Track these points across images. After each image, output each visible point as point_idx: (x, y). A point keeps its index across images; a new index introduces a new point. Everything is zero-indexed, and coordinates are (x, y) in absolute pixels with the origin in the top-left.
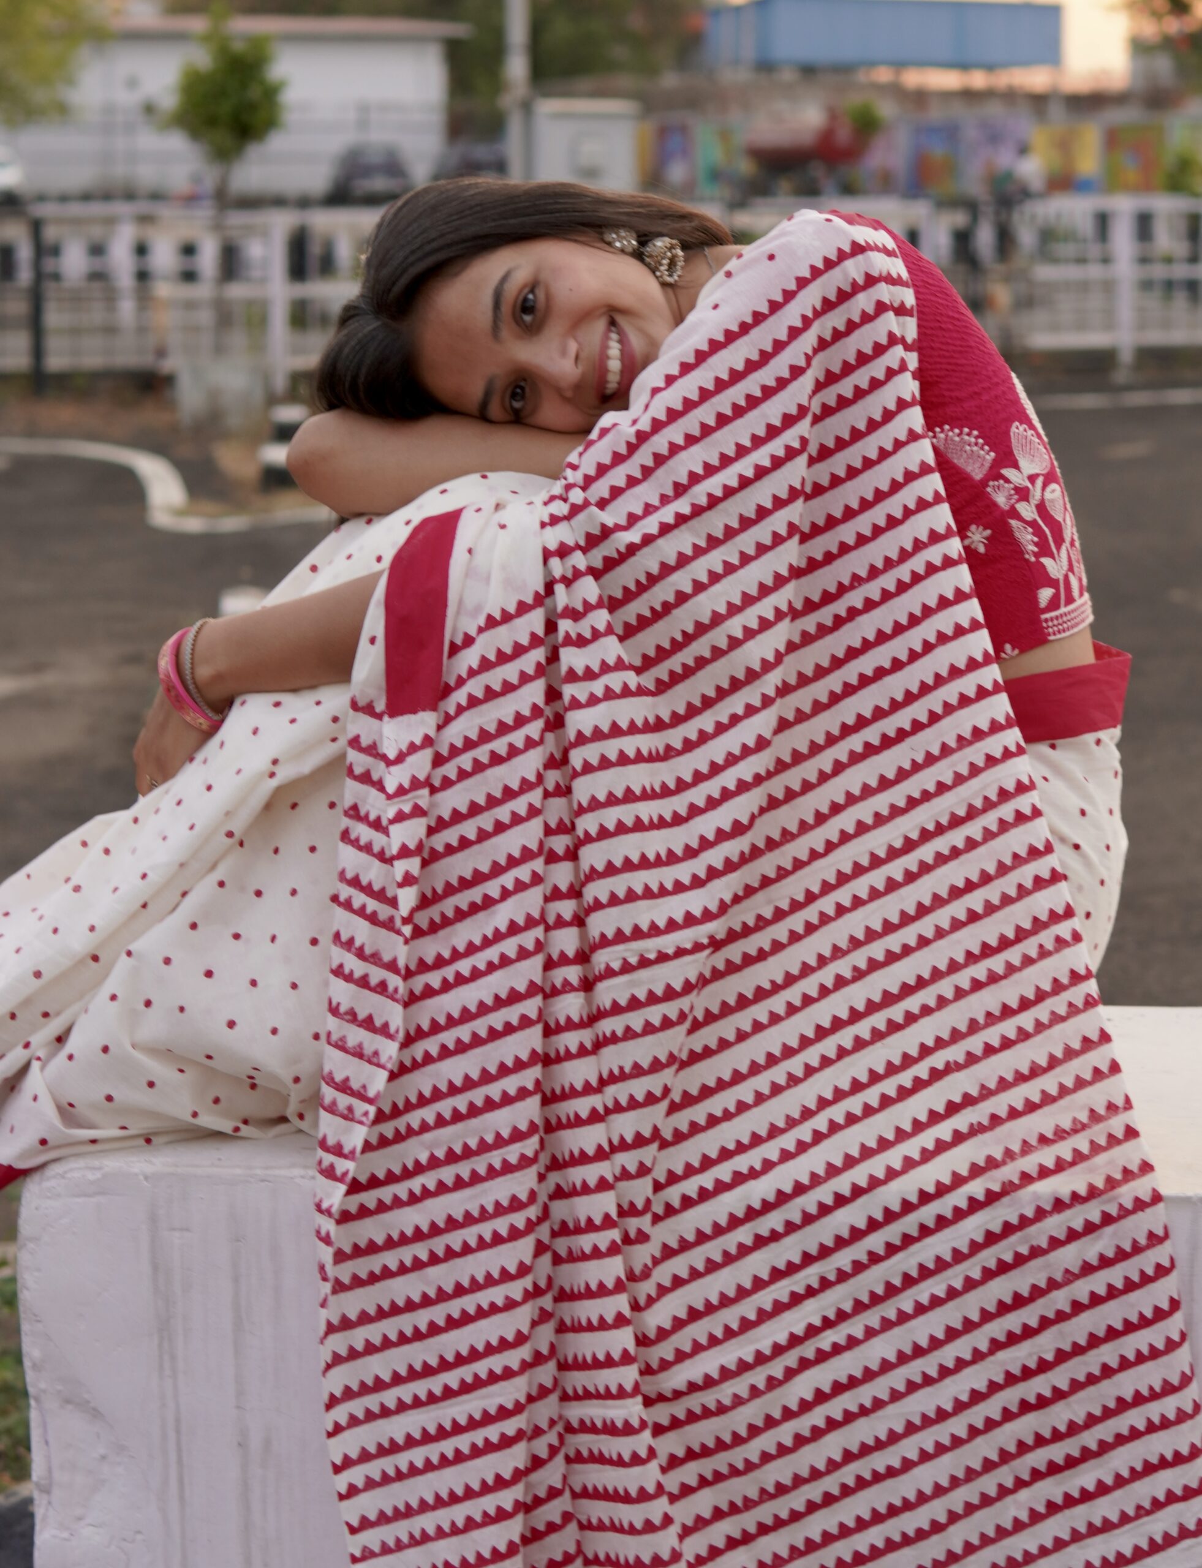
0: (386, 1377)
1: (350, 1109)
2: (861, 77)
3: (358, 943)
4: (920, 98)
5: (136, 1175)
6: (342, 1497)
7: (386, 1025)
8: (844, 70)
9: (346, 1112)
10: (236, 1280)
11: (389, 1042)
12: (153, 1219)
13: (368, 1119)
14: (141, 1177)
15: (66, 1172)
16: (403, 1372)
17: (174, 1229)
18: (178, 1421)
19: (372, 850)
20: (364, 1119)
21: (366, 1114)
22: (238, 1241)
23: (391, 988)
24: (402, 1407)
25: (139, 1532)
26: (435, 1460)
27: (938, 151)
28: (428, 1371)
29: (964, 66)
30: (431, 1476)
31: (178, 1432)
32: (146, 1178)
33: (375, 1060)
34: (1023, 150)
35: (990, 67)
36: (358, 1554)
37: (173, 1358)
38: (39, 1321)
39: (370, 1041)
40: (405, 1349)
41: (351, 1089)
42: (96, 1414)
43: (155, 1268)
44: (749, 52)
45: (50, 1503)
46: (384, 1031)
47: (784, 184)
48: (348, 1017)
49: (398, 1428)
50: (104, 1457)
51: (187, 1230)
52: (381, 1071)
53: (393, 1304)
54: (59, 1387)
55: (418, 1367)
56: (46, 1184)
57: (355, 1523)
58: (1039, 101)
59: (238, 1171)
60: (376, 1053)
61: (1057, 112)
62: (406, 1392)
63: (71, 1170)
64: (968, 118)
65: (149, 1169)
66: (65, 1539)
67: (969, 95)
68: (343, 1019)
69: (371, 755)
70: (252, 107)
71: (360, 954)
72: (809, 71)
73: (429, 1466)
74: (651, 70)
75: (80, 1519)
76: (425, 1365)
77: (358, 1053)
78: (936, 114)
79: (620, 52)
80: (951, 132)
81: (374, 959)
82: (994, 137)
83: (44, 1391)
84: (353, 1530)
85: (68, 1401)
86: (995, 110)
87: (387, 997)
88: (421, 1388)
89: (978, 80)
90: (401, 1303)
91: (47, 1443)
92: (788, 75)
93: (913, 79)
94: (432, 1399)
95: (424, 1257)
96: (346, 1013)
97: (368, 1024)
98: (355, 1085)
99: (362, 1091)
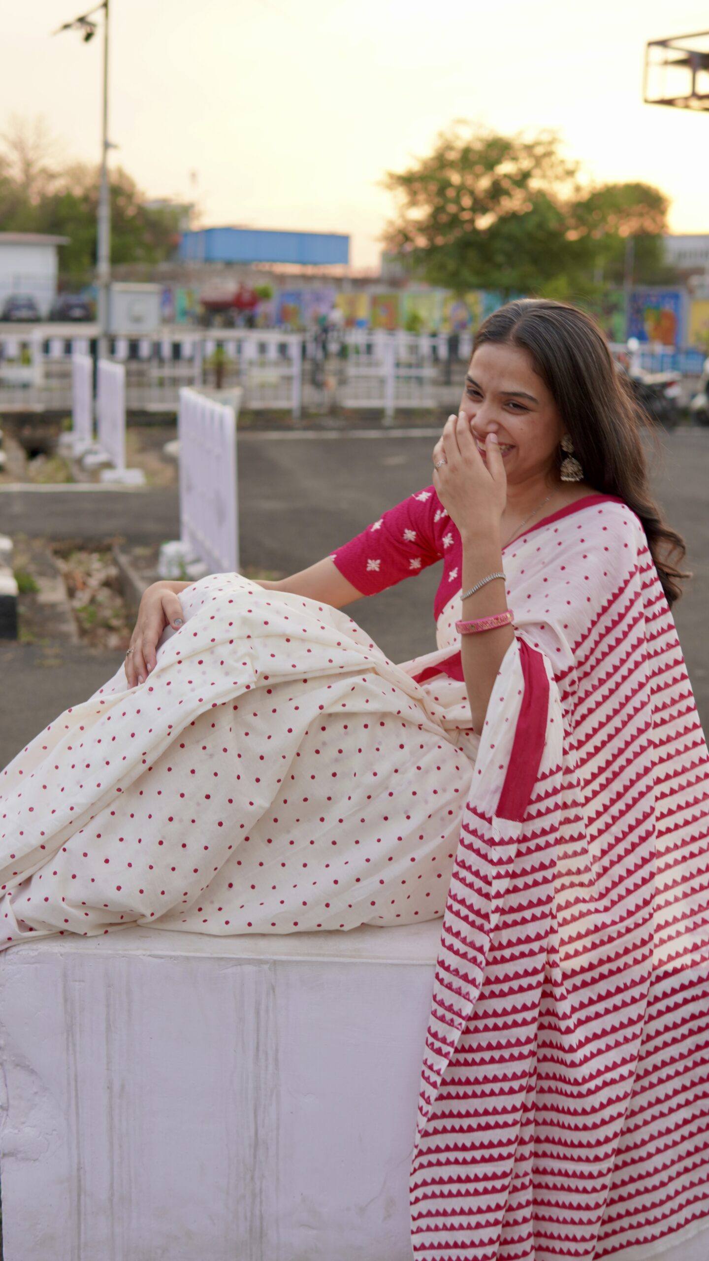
0: (443, 1147)
1: (452, 1020)
2: (253, 267)
3: (463, 935)
4: (282, 279)
5: (56, 953)
6: (411, 1204)
7: (474, 980)
8: (245, 263)
9: (450, 1022)
10: (108, 1006)
11: (474, 988)
12: (65, 975)
13: (461, 1027)
14: (59, 955)
15: (18, 951)
16: (452, 1146)
17: (76, 981)
18: (76, 1076)
19: (473, 887)
20: (459, 1027)
21: (460, 1024)
22: (109, 987)
23: (478, 961)
24: (448, 1162)
25: (55, 1130)
26: (463, 1192)
27: (291, 305)
28: (464, 1148)
29: (303, 263)
30: (460, 1199)
31: (76, 1081)
32: (61, 955)
33: (467, 997)
34: (333, 306)
35: (315, 265)
36: (415, 1230)
37: (74, 1045)
38: (3, 1026)
39: (466, 988)
40: (455, 1135)
41: (453, 1010)
42: (32, 1072)
43: (66, 1000)
44: (200, 254)
45: (7, 1115)
46: (473, 982)
48: (454, 973)
49: (445, 1172)
50: (36, 1093)
51: (83, 981)
52: (469, 1003)
53: (451, 1112)
54: (14, 1059)
55: (460, 1145)
56: (8, 957)
57: (416, 1215)
58: (338, 281)
59: (110, 952)
60: (468, 993)
61: (348, 287)
62: (452, 1156)
63: (21, 950)
64: (304, 288)
65: (63, 950)
66: (16, 1134)
67: (305, 277)
68: (451, 973)
69: (474, 835)
71: (464, 941)
72: (229, 264)
73: (459, 1194)
74: (153, 261)
75: (24, 1123)
76: (464, 1145)
77: (458, 992)
78: (290, 287)
79: (139, 252)
80: (297, 296)
81: (472, 945)
82: (320, 300)
83: (6, 1061)
84: (414, 1219)
85: (17, 1065)
86: (317, 285)
87: (476, 965)
88: (460, 1155)
89: (310, 270)
90: (455, 1112)
91: (6, 1086)
92: (219, 266)
93: (278, 268)
94: (465, 1162)
95: (470, 1093)
96: (454, 971)
97: (465, 978)
98: (456, 1008)
99: (459, 1012)
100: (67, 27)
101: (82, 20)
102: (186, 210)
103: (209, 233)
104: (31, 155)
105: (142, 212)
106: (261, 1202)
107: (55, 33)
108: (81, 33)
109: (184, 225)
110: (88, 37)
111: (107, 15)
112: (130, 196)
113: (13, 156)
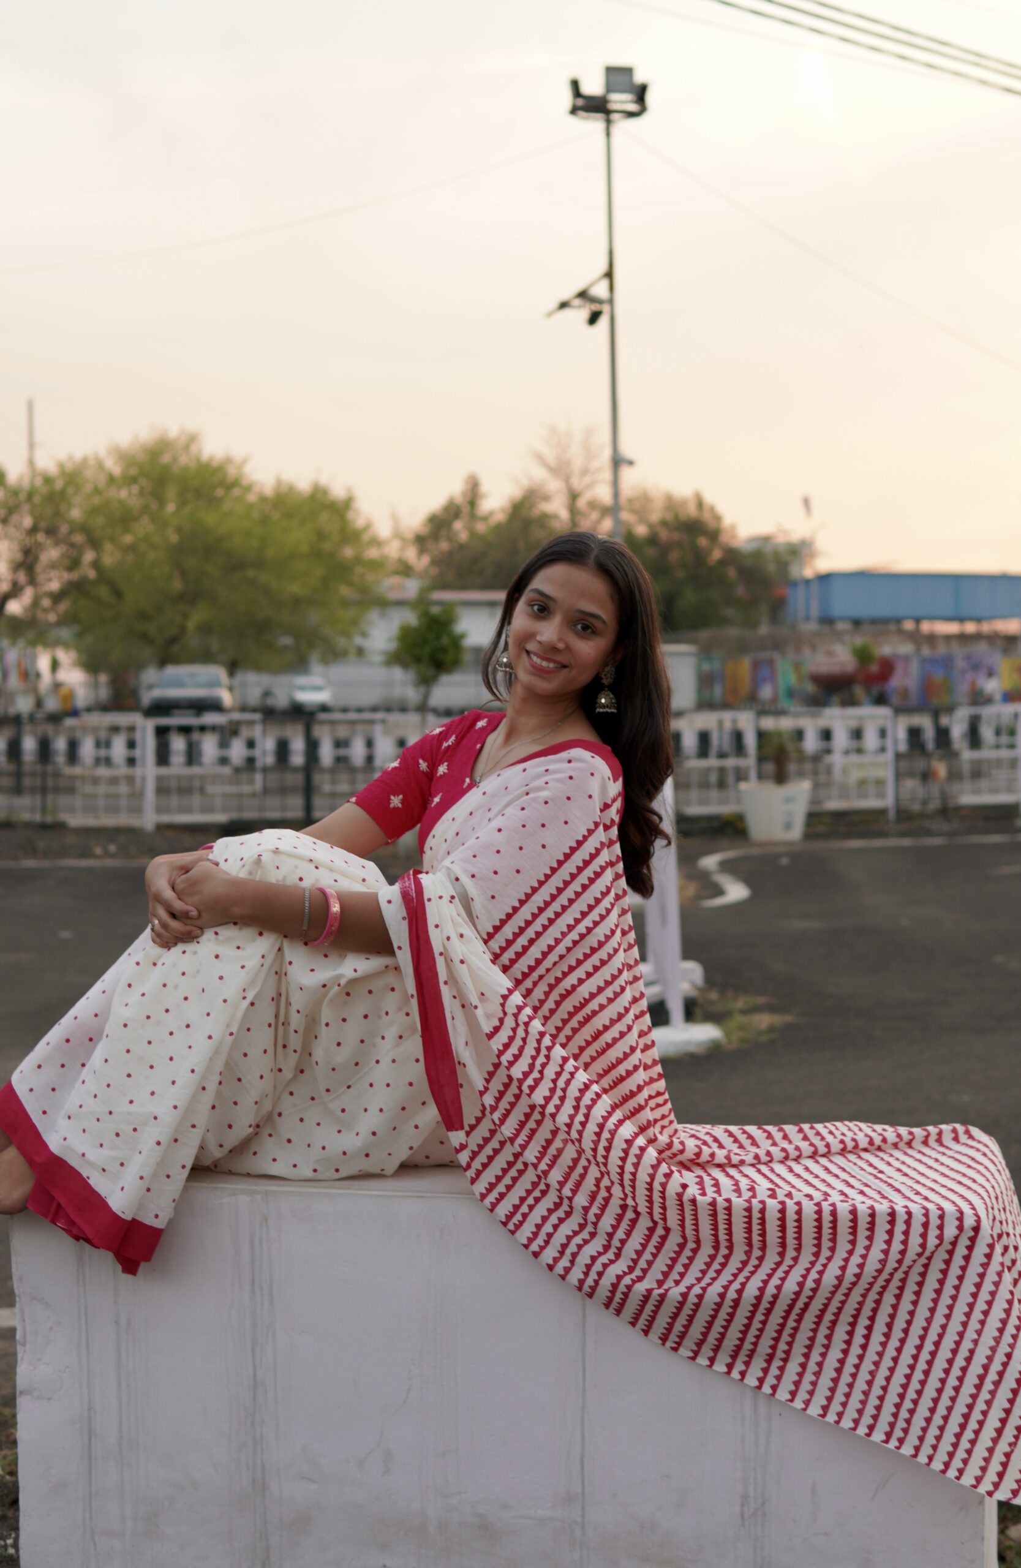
4: (932, 639)
25: (67, 1367)
27: (938, 675)
29: (961, 620)
31: (86, 1315)
34: (990, 674)
35: (979, 620)
42: (49, 1306)
44: (815, 612)
45: (25, 1351)
47: (835, 699)
50: (51, 1328)
54: (30, 1291)
64: (958, 652)
66: (31, 1370)
67: (963, 638)
70: (444, 650)
75: (41, 1360)
78: (942, 650)
79: (729, 612)
80: (947, 663)
82: (975, 667)
85: (34, 1299)
86: (982, 648)
89: (970, 628)
92: (843, 626)
93: (926, 627)
100: (564, 305)
101: (583, 295)
102: (798, 551)
103: (825, 579)
104: (577, 483)
105: (732, 556)
106: (262, 1450)
107: (549, 315)
108: (585, 313)
109: (794, 571)
110: (594, 318)
111: (611, 288)
112: (714, 535)
113: (554, 485)
